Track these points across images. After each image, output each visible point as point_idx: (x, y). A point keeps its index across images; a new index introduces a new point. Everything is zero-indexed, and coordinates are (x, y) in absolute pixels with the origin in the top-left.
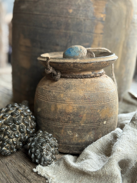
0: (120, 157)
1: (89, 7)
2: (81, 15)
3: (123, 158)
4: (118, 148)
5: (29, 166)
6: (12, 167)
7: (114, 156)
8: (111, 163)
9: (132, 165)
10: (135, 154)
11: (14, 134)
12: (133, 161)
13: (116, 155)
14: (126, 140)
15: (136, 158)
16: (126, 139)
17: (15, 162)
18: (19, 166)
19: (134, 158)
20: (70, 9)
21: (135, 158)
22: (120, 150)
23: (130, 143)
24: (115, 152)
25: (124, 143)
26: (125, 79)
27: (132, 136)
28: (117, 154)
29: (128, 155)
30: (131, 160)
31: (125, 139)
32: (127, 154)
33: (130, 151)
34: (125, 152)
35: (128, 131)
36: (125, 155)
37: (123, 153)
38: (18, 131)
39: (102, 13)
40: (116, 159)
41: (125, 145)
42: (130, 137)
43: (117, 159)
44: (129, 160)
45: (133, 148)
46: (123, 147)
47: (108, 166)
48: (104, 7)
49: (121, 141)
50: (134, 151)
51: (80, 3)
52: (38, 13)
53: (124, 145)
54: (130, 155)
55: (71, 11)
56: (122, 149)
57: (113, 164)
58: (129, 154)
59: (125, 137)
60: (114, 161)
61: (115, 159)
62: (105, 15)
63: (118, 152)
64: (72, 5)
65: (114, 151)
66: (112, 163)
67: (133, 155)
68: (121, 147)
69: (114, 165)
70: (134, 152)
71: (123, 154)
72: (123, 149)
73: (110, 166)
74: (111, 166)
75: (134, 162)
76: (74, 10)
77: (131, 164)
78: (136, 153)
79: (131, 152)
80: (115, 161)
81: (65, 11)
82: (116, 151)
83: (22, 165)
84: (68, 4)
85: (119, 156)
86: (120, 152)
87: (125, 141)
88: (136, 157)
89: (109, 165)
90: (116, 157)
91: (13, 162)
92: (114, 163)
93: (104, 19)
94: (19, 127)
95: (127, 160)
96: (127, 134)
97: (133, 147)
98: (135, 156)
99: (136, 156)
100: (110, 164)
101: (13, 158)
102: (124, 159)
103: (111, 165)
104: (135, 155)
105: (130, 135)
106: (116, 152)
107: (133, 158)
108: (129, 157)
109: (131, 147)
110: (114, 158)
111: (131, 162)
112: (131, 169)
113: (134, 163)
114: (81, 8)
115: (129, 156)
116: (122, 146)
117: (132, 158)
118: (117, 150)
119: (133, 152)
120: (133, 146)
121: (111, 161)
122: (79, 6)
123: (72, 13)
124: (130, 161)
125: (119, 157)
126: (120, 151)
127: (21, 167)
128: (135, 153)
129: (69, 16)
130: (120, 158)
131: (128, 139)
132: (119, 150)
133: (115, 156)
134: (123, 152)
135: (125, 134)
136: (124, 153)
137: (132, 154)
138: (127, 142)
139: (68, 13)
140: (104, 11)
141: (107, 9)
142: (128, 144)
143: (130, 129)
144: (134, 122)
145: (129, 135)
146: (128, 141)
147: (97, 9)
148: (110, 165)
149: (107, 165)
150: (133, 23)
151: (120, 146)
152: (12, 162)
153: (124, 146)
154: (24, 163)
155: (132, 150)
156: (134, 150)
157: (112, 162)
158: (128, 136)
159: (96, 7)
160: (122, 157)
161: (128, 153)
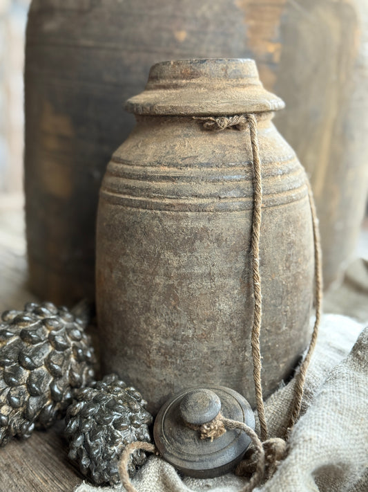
0: (313, 456)
1: (233, 23)
2: (212, 47)
3: (325, 461)
4: (305, 434)
5: (60, 482)
6: (11, 486)
7: (293, 457)
8: (287, 477)
9: (354, 478)
10: (361, 445)
11: (9, 392)
12: (357, 468)
13: (300, 454)
14: (328, 410)
15: (366, 458)
16: (329, 406)
17: (19, 470)
18: (31, 482)
19: (357, 460)
20: (179, 29)
21: (361, 457)
22: (313, 438)
23: (340, 416)
24: (298, 446)
25: (323, 419)
26: (339, 226)
27: (348, 396)
28: (302, 451)
29: (339, 452)
30: (350, 465)
31: (327, 407)
32: (336, 447)
33: (344, 441)
34: (328, 442)
35: (338, 381)
36: (329, 453)
37: (323, 445)
38: (24, 386)
39: (270, 41)
40: (301, 463)
41: (325, 422)
42: (340, 399)
43: (304, 463)
44: (344, 465)
45: (352, 431)
46: (321, 429)
47: (280, 486)
48: (277, 24)
49: (316, 414)
50: (357, 437)
51: (209, 14)
52: (90, 43)
53: (323, 424)
54: (344, 450)
55: (182, 36)
56: (316, 434)
57: (292, 480)
58: (341, 448)
59: (326, 400)
60: (295, 471)
61: (298, 465)
62: (278, 46)
63: (305, 443)
64: (184, 19)
65: (295, 445)
66: (290, 478)
67: (354, 451)
68: (315, 430)
69: (295, 482)
70: (356, 440)
71: (321, 447)
72: (320, 436)
73: (285, 486)
74: (288, 487)
75: (360, 469)
76: (191, 33)
77: (352, 474)
78: (362, 443)
79: (348, 442)
80: (299, 471)
81: (165, 35)
82: (301, 443)
83: (38, 479)
84: (174, 17)
85: (309, 454)
86: (311, 443)
87: (326, 411)
88: (364, 455)
89: (281, 484)
90: (300, 459)
91: (14, 470)
92: (296, 477)
93: (277, 58)
94: (30, 375)
95: (340, 467)
96: (333, 392)
97: (351, 426)
98: (360, 453)
99: (363, 453)
100: (284, 482)
101: (15, 458)
102: (327, 464)
103: (289, 484)
104: (360, 451)
105: (344, 394)
106: (300, 445)
107: (355, 458)
108: (342, 456)
109: (344, 427)
110: (294, 461)
111: (351, 469)
112: (355, 489)
113: (359, 472)
114: (211, 28)
115: (343, 454)
116: (316, 427)
117: (352, 460)
118: (302, 439)
119: (353, 442)
120: (353, 424)
121: (286, 473)
122: (206, 23)
123: (187, 41)
124: (348, 466)
125: (311, 458)
126: (311, 439)
127: (37, 485)
128: (358, 445)
129: (177, 51)
130: (313, 460)
131: (336, 404)
132: (307, 438)
133: (299, 456)
134: (321, 442)
135: (326, 393)
136: (327, 447)
137: (351, 446)
138: (333, 413)
139: (174, 41)
140: (277, 33)
141: (283, 28)
142: (337, 421)
143: (345, 375)
144: (359, 353)
145: (340, 392)
146: (335, 412)
147: (255, 30)
148: (286, 484)
149: (276, 484)
150: (359, 66)
151: (311, 428)
152: (10, 472)
153: (322, 427)
154: (45, 473)
155: (348, 437)
156: (357, 435)
157: (290, 475)
158: (335, 397)
159: (252, 23)
160: (318, 458)
161: (338, 445)
